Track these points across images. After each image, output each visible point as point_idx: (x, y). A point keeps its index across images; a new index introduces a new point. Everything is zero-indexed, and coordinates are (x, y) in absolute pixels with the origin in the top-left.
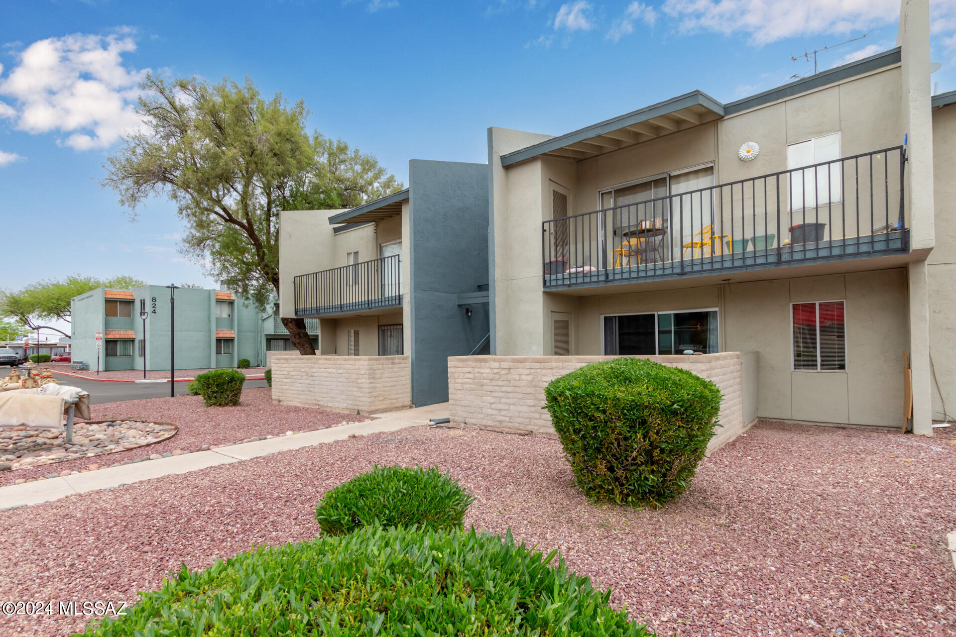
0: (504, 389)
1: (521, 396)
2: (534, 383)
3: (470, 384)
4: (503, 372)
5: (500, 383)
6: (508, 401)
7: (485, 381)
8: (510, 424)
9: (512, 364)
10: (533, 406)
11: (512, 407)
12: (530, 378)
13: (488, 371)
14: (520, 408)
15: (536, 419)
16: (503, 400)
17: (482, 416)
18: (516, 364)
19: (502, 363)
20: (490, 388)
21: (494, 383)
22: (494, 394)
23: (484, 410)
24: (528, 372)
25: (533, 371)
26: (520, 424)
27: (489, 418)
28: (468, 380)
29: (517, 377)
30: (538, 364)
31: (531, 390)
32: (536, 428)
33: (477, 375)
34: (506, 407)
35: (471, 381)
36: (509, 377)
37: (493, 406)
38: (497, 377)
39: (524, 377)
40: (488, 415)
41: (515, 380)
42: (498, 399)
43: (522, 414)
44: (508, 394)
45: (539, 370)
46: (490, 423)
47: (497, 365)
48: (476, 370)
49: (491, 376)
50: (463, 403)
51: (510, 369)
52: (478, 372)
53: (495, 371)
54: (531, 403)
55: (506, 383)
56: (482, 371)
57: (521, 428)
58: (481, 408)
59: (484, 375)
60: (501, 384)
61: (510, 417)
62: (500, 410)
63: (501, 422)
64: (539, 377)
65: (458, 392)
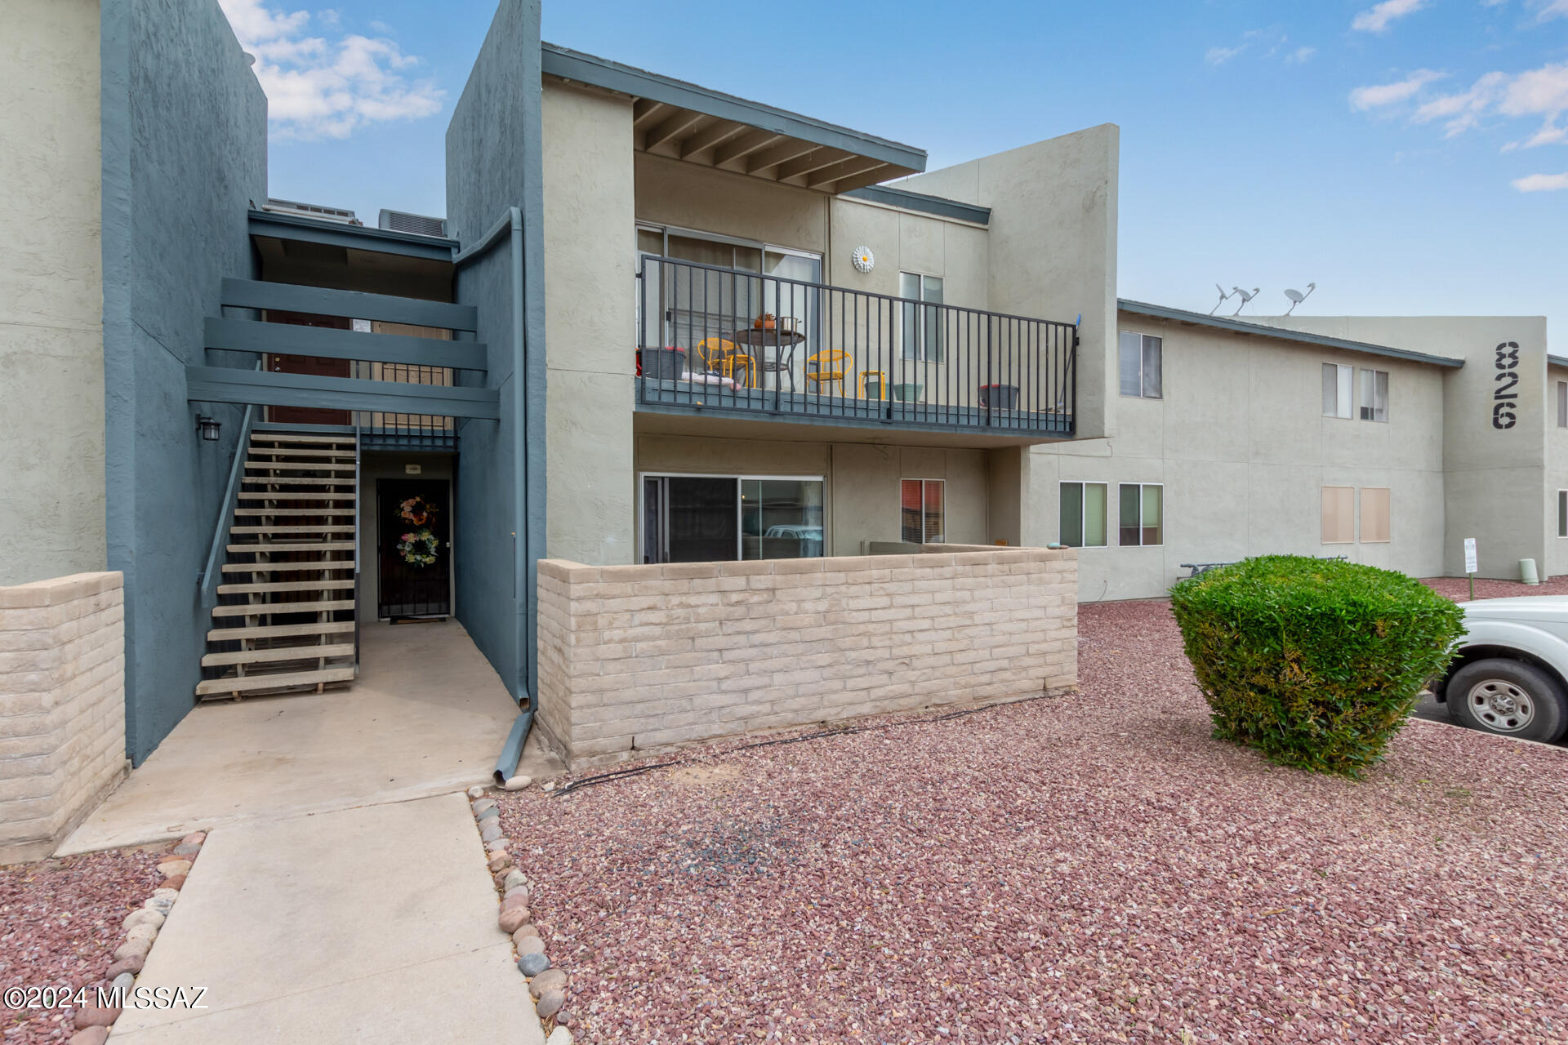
0: (757, 639)
1: (801, 648)
2: (832, 617)
3: (653, 639)
4: (756, 599)
5: (748, 625)
6: (768, 664)
7: (703, 626)
8: (773, 718)
9: (778, 578)
10: (830, 665)
11: (778, 678)
12: (822, 606)
13: (713, 599)
14: (798, 676)
15: (836, 692)
16: (753, 667)
17: (690, 717)
18: (790, 577)
19: (752, 578)
20: (720, 641)
21: (729, 627)
22: (728, 655)
23: (698, 701)
24: (818, 593)
25: (829, 590)
26: (795, 711)
27: (714, 716)
28: (646, 629)
29: (794, 607)
30: (842, 575)
31: (825, 632)
32: (833, 711)
33: (680, 612)
34: (765, 680)
35: (657, 630)
36: (773, 608)
37: (725, 685)
38: (740, 611)
39: (808, 606)
40: (711, 710)
41: (787, 614)
42: (742, 666)
43: (802, 690)
44: (766, 650)
45: (843, 588)
46: (717, 729)
47: (740, 582)
48: (675, 600)
49: (722, 611)
50: (628, 695)
51: (774, 590)
52: (681, 605)
53: (735, 597)
54: (824, 659)
55: (763, 622)
56: (693, 600)
57: (800, 720)
58: (690, 697)
59: (701, 610)
60: (748, 628)
61: (772, 702)
62: (746, 691)
63: (745, 719)
64: (844, 602)
65: (611, 667)
